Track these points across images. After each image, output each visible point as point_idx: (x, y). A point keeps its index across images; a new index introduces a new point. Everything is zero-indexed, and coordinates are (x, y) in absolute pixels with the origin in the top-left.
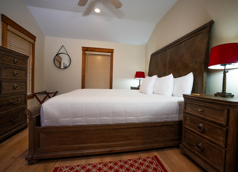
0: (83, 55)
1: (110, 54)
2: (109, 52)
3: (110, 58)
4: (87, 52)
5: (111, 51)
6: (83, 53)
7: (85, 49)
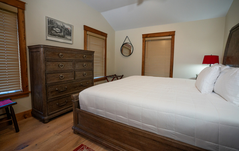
0: (143, 42)
1: (170, 37)
2: (169, 36)
3: (170, 41)
4: (146, 39)
5: (172, 34)
6: (143, 41)
7: (145, 36)
